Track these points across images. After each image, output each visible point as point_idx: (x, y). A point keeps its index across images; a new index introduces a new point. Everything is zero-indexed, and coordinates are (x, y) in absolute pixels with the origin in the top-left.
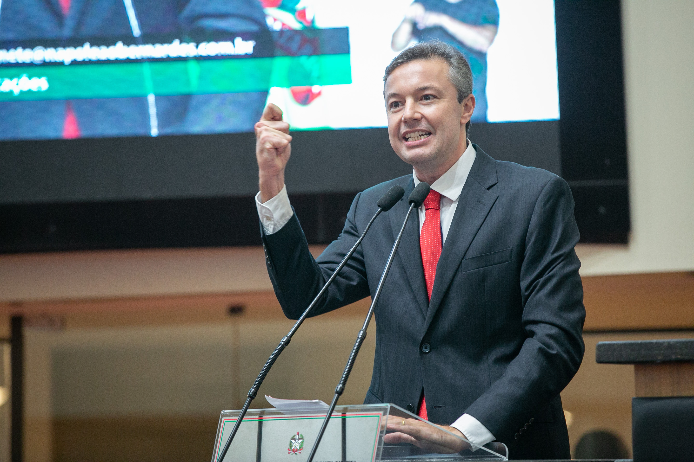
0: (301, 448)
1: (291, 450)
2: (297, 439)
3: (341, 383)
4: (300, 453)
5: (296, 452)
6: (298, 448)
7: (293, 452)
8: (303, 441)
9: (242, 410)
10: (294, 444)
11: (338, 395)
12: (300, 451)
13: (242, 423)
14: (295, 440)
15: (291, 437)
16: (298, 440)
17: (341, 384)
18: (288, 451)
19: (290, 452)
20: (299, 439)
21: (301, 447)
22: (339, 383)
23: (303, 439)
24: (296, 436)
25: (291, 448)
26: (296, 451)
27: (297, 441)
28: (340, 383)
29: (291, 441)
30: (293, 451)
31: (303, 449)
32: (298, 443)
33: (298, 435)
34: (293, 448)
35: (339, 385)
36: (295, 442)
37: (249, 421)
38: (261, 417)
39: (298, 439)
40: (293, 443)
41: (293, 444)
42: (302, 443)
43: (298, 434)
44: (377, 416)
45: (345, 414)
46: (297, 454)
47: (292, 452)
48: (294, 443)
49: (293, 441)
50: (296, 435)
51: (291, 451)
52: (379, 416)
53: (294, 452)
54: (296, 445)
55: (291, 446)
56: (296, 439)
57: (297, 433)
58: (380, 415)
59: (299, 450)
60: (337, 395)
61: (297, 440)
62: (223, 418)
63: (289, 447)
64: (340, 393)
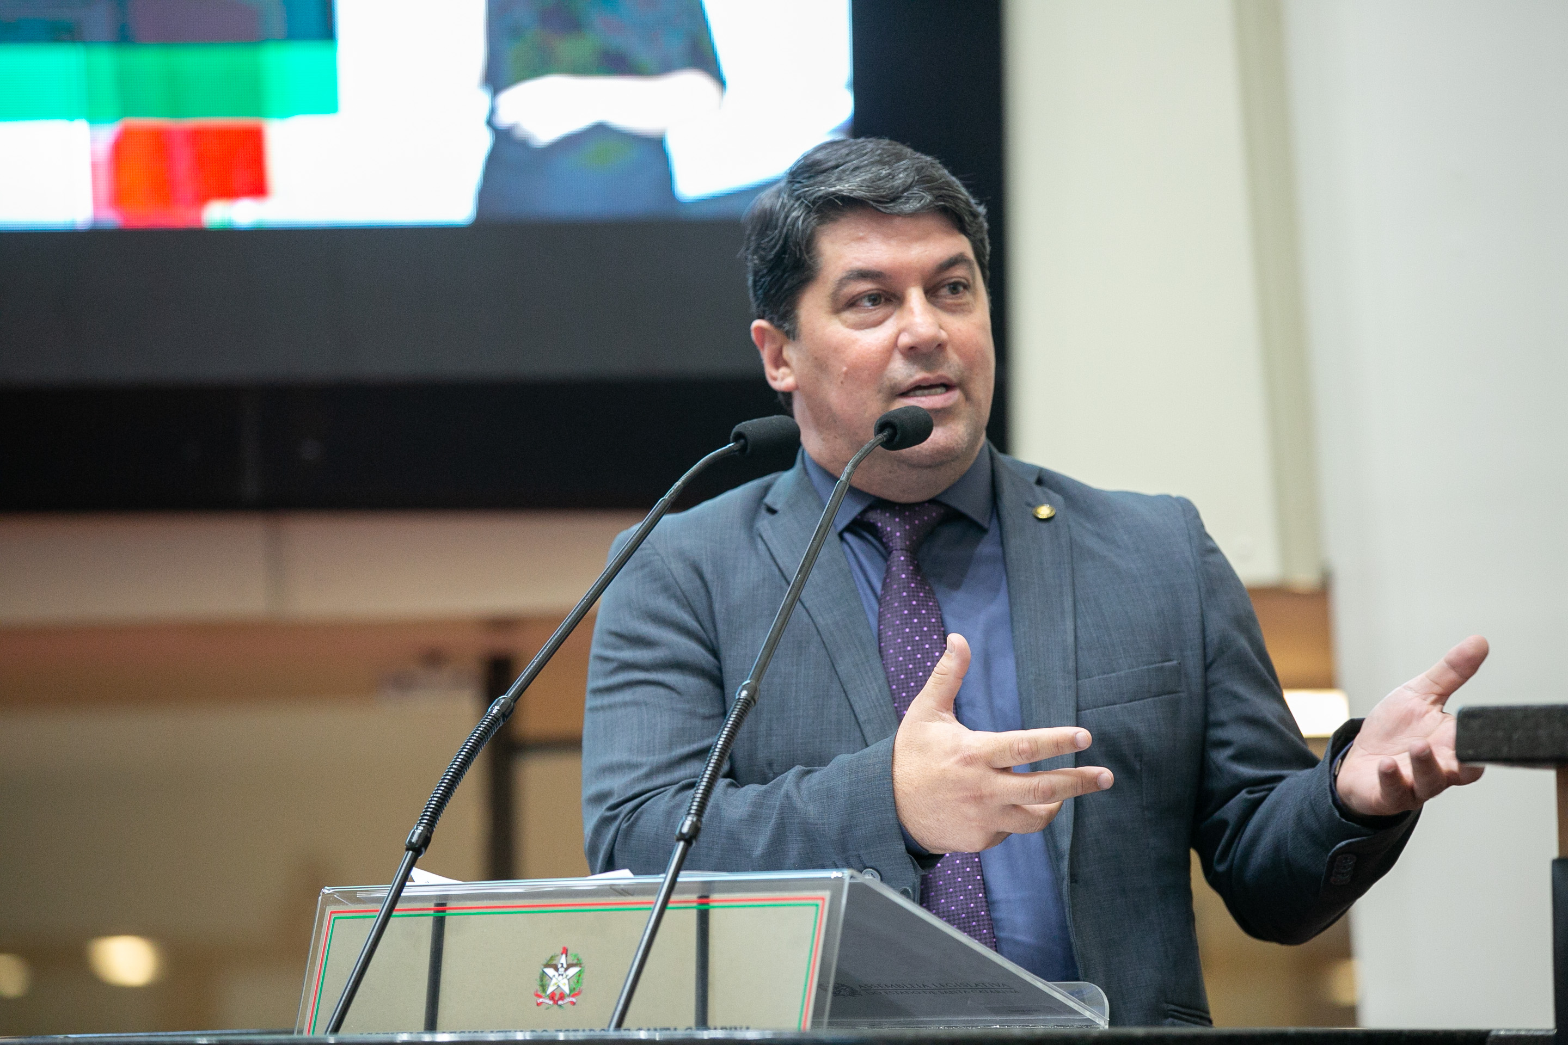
0: (575, 993)
1: (543, 994)
2: (562, 966)
3: (693, 812)
4: (573, 1003)
5: (560, 1002)
6: (566, 990)
7: (551, 1002)
8: (580, 970)
9: (391, 886)
10: (554, 979)
11: (684, 845)
12: (574, 1000)
13: (392, 920)
14: (557, 969)
15: (544, 960)
16: (566, 969)
17: (692, 815)
18: (536, 998)
19: (541, 1000)
20: (569, 966)
21: (574, 989)
22: (686, 813)
23: (581, 967)
24: (557, 958)
25: (544, 990)
26: (562, 997)
27: (561, 970)
28: (689, 814)
29: (544, 972)
30: (550, 1000)
31: (584, 991)
32: (564, 976)
33: (564, 956)
34: (550, 991)
35: (686, 819)
36: (556, 974)
37: (410, 916)
38: (444, 905)
39: (565, 966)
40: (551, 976)
41: (551, 979)
42: (579, 976)
43: (565, 951)
44: (812, 905)
45: (707, 897)
46: (564, 1006)
47: (547, 1001)
48: (554, 976)
49: (550, 971)
50: (557, 956)
51: (543, 998)
52: (817, 905)
53: (556, 1002)
54: (560, 981)
55: (544, 987)
56: (559, 966)
57: (562, 950)
58: (820, 902)
59: (569, 996)
60: (682, 844)
61: (563, 969)
62: (329, 909)
63: (536, 987)
64: (689, 839)
